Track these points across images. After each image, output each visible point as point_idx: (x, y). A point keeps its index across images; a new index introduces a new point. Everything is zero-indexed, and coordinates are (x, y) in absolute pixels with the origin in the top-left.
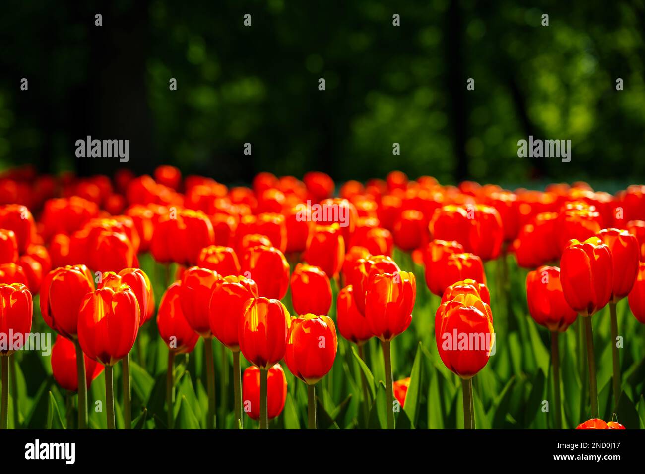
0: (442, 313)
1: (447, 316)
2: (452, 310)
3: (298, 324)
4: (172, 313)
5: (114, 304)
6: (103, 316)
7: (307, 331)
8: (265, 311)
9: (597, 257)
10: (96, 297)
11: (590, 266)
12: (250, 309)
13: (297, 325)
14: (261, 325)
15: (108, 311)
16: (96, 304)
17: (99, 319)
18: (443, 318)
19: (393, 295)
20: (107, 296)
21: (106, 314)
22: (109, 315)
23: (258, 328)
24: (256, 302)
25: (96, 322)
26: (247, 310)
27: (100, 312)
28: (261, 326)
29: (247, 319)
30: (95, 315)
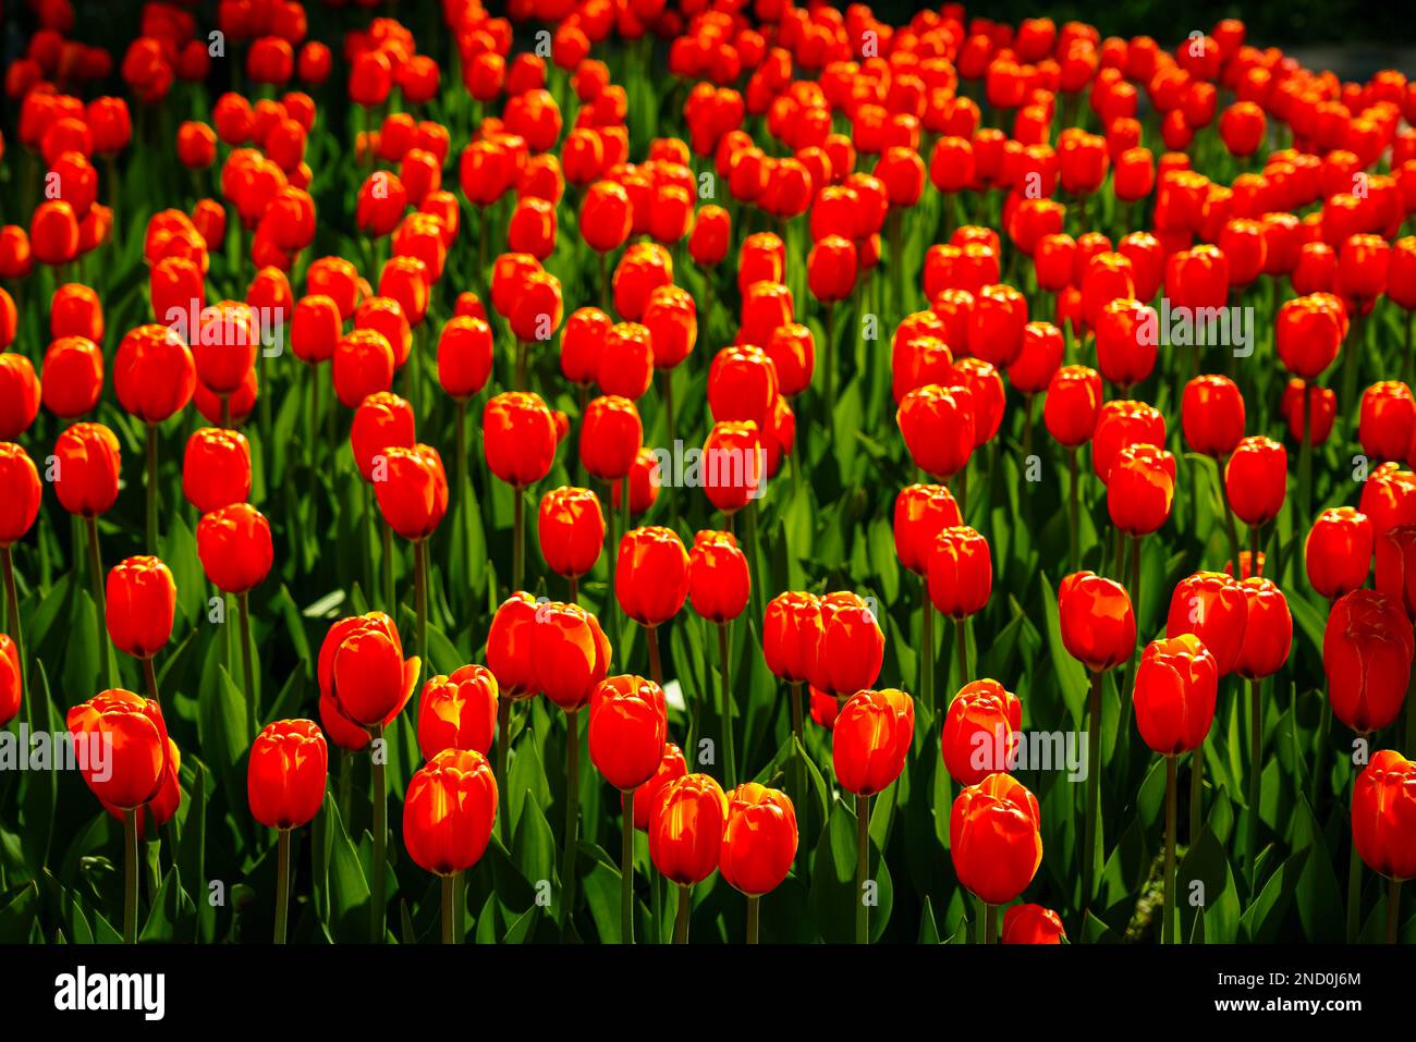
0: (963, 812)
1: (971, 818)
2: (979, 811)
3: (740, 813)
4: (511, 649)
5: (462, 796)
6: (445, 814)
7: (753, 826)
8: (694, 811)
9: (1194, 677)
10: (434, 785)
11: (1183, 696)
12: (670, 806)
13: (737, 814)
14: (686, 830)
15: (453, 808)
16: (435, 797)
17: (439, 818)
18: (966, 820)
19: (881, 739)
20: (450, 783)
21: (450, 812)
22: (454, 813)
23: (682, 835)
24: (680, 798)
25: (433, 823)
26: (665, 807)
27: (441, 809)
28: (686, 832)
29: (666, 822)
30: (432, 814)
